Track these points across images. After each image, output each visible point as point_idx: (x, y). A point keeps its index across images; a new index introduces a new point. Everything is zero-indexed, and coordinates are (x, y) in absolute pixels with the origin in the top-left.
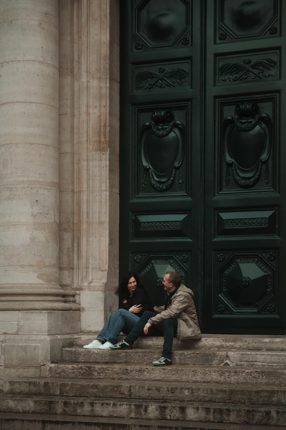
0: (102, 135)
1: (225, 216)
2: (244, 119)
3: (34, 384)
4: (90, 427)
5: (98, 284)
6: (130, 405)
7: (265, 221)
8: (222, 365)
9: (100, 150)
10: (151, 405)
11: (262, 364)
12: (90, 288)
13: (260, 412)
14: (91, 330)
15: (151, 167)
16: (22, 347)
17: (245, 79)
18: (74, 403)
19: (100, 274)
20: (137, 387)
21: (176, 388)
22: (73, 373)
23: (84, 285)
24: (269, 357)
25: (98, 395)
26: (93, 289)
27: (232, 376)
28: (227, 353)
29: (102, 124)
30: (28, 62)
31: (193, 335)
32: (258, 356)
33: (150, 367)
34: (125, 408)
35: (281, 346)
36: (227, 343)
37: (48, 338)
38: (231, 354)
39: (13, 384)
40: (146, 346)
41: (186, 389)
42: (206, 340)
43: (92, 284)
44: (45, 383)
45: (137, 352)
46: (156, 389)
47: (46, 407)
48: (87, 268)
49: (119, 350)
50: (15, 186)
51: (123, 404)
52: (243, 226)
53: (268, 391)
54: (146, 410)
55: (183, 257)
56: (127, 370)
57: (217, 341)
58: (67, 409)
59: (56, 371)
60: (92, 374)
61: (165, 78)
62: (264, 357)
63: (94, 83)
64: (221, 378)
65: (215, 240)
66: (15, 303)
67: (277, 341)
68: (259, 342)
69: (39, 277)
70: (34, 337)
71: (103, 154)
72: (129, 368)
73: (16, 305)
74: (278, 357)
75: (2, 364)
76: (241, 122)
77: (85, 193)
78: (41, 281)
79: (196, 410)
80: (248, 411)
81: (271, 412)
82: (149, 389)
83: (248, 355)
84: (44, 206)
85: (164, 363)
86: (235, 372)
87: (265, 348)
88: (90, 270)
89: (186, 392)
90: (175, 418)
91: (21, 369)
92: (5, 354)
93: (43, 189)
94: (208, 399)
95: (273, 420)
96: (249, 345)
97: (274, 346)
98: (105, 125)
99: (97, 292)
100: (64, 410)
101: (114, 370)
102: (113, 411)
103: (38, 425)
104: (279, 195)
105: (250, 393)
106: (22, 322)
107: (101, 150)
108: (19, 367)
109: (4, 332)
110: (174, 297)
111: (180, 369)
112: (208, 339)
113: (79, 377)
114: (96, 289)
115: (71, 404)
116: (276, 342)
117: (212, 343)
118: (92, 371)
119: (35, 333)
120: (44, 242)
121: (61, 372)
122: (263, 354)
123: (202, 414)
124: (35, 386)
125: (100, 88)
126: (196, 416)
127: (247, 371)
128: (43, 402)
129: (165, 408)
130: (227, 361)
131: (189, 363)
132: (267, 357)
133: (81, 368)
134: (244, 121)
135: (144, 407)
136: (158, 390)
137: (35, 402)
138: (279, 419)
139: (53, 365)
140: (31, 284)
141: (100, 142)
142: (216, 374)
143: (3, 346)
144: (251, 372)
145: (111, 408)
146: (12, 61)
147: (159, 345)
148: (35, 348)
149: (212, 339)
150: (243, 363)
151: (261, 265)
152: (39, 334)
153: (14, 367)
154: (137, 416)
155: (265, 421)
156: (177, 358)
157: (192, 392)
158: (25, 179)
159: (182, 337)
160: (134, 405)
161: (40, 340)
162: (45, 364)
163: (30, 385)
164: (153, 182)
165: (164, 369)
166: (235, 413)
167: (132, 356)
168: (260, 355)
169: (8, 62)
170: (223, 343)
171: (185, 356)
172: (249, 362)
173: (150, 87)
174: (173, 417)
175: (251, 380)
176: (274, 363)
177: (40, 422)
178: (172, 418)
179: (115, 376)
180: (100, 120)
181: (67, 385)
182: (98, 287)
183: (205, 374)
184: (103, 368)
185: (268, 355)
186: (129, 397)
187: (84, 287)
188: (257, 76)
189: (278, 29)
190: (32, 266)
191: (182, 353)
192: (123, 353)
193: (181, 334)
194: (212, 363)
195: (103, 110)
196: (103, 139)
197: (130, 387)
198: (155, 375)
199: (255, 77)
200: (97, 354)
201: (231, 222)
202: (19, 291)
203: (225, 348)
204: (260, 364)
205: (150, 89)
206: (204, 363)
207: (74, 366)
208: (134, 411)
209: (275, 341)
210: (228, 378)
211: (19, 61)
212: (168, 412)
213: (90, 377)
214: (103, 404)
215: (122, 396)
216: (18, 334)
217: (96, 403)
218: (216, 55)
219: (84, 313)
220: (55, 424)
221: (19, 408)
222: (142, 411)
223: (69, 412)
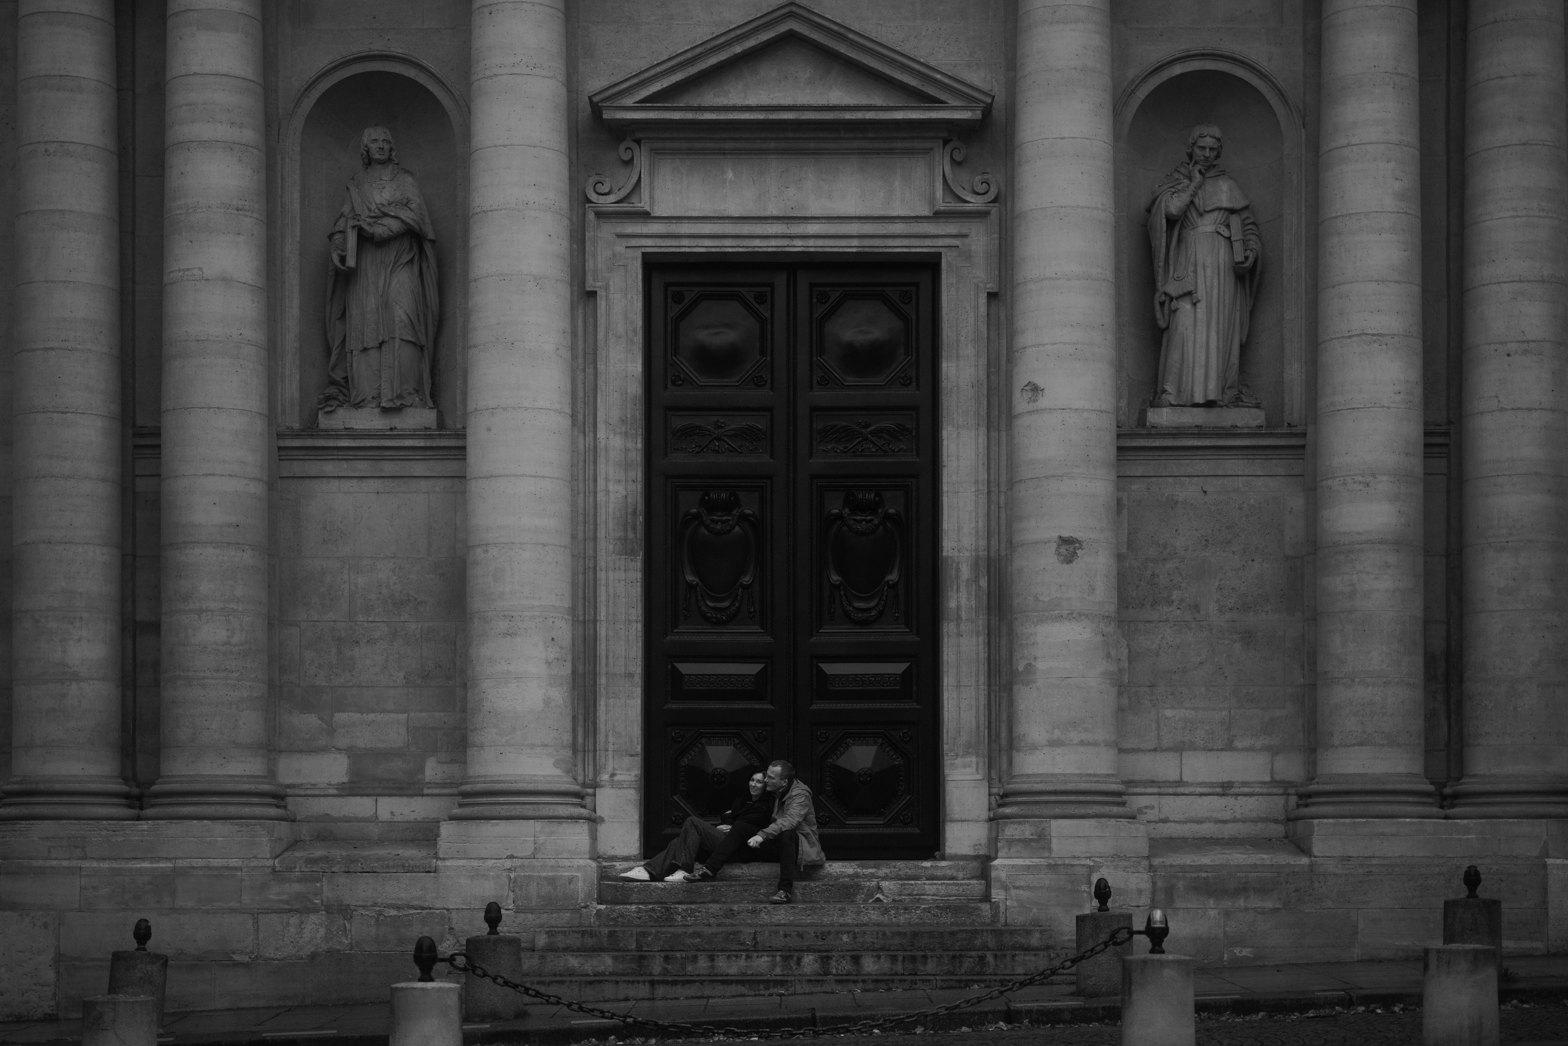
0: (629, 528)
1: (830, 669)
2: (860, 516)
3: (591, 934)
4: (730, 986)
5: (629, 778)
6: (773, 956)
7: (896, 678)
8: (871, 901)
9: (626, 554)
10: (808, 955)
11: (933, 897)
12: (613, 784)
13: (971, 957)
14: (615, 854)
15: (700, 583)
16: (546, 878)
17: (861, 451)
18: (682, 958)
19: (627, 760)
20: (767, 933)
21: (829, 933)
22: (639, 918)
23: (603, 778)
24: (944, 887)
25: (702, 948)
26: (618, 786)
27: (900, 915)
28: (878, 883)
29: (630, 510)
30: (541, 411)
31: (818, 859)
32: (927, 887)
33: (770, 907)
34: (764, 962)
35: (949, 872)
36: (864, 870)
37: (594, 864)
38: (884, 884)
39: (552, 935)
40: (731, 876)
41: (845, 933)
42: (830, 866)
43: (616, 778)
44: (610, 932)
45: (731, 886)
46: (797, 935)
47: (634, 966)
48: (607, 750)
49: (700, 883)
50: (519, 613)
51: (762, 956)
52: (860, 686)
53: (967, 932)
54: (798, 963)
55: (758, 734)
56: (731, 910)
57: (848, 866)
58: (670, 967)
59: (608, 916)
60: (672, 919)
61: (724, 438)
62: (935, 887)
63: (617, 442)
64: (883, 919)
65: (814, 707)
66: (527, 806)
67: (943, 865)
68: (916, 867)
69: (556, 764)
70: (567, 863)
71: (632, 560)
72: (735, 907)
73: (528, 810)
74: (957, 888)
75: (510, 907)
76: (855, 520)
77: (604, 625)
78: (558, 772)
79: (876, 960)
80: (954, 957)
81: (986, 956)
82: (785, 936)
83: (912, 885)
84: (561, 647)
85: (785, 899)
86: (906, 909)
87: (925, 876)
88: (610, 753)
89: (845, 938)
90: (844, 972)
91: (545, 915)
92: (517, 890)
93: (560, 619)
94: (879, 947)
95: (989, 967)
96: (900, 873)
97: (939, 873)
98: (635, 512)
99: (626, 791)
100: (665, 969)
101: (710, 911)
102: (747, 966)
103: (643, 987)
104: (918, 639)
105: (941, 934)
106: (542, 838)
107: (629, 553)
108: (542, 911)
109: (509, 854)
110: (789, 798)
111: (819, 906)
112: (834, 864)
113: (650, 924)
114: (625, 786)
115: (676, 958)
116: (942, 868)
117: (842, 870)
118: (672, 913)
119: (565, 855)
120: (562, 706)
121: (618, 917)
122: (935, 884)
123: (885, 965)
124: (592, 937)
125: (627, 450)
126: (876, 968)
127: (923, 906)
128: (628, 957)
129: (829, 958)
130: (879, 896)
131: (818, 899)
132: (940, 887)
133: (653, 910)
134: (858, 518)
135: (795, 958)
136: (801, 936)
137: (615, 958)
138: (997, 965)
139: (603, 907)
140: (545, 776)
141: (626, 540)
142: (876, 912)
143: (512, 877)
144: (930, 908)
145: (742, 963)
146: (514, 408)
147: (753, 876)
148: (571, 880)
149: (841, 864)
150: (903, 897)
151: (887, 749)
152: (573, 857)
153: (532, 911)
154: (785, 972)
155: (978, 969)
156: (798, 893)
157: (855, 938)
158: (537, 603)
159: (805, 861)
160: (780, 956)
161: (579, 867)
162: (588, 906)
163: (583, 935)
164: (704, 608)
165: (794, 908)
166: (935, 960)
167: (723, 892)
168: (929, 884)
169: (505, 409)
170: (859, 870)
171: (811, 889)
172: (912, 895)
173: (697, 449)
174: (842, 971)
175: (929, 920)
176: (950, 896)
177: (647, 983)
178: (839, 972)
179: (712, 920)
180: (626, 503)
181: (650, 934)
182: (628, 783)
183: (858, 913)
184: (691, 909)
185: (942, 884)
186: (753, 949)
187: (603, 783)
188: (880, 448)
189: (914, 379)
190: (546, 746)
191: (806, 885)
192: (707, 887)
193: (804, 856)
194: (855, 899)
195: (631, 487)
196: (631, 535)
197: (755, 934)
198: (778, 917)
199: (877, 450)
200: (662, 889)
201: (841, 679)
202: (530, 787)
203: (862, 878)
204: (929, 898)
205: (698, 453)
206: (842, 900)
207: (641, 906)
208: (780, 964)
209: (940, 865)
210: (895, 917)
211: (527, 409)
212: (833, 963)
213: (669, 924)
214: (729, 957)
215: (742, 947)
216: (534, 858)
217: (718, 956)
218: (814, 409)
219: (603, 825)
220: (672, 985)
221: (586, 967)
222: (793, 964)
223: (672, 971)
